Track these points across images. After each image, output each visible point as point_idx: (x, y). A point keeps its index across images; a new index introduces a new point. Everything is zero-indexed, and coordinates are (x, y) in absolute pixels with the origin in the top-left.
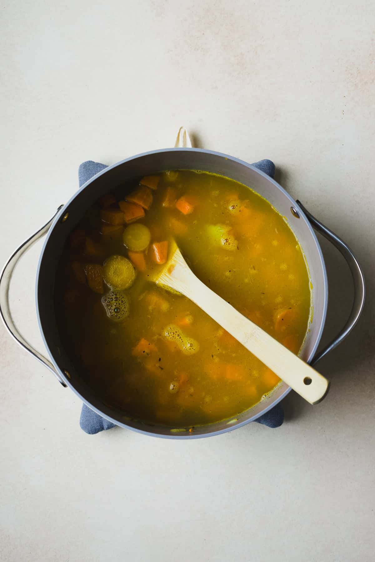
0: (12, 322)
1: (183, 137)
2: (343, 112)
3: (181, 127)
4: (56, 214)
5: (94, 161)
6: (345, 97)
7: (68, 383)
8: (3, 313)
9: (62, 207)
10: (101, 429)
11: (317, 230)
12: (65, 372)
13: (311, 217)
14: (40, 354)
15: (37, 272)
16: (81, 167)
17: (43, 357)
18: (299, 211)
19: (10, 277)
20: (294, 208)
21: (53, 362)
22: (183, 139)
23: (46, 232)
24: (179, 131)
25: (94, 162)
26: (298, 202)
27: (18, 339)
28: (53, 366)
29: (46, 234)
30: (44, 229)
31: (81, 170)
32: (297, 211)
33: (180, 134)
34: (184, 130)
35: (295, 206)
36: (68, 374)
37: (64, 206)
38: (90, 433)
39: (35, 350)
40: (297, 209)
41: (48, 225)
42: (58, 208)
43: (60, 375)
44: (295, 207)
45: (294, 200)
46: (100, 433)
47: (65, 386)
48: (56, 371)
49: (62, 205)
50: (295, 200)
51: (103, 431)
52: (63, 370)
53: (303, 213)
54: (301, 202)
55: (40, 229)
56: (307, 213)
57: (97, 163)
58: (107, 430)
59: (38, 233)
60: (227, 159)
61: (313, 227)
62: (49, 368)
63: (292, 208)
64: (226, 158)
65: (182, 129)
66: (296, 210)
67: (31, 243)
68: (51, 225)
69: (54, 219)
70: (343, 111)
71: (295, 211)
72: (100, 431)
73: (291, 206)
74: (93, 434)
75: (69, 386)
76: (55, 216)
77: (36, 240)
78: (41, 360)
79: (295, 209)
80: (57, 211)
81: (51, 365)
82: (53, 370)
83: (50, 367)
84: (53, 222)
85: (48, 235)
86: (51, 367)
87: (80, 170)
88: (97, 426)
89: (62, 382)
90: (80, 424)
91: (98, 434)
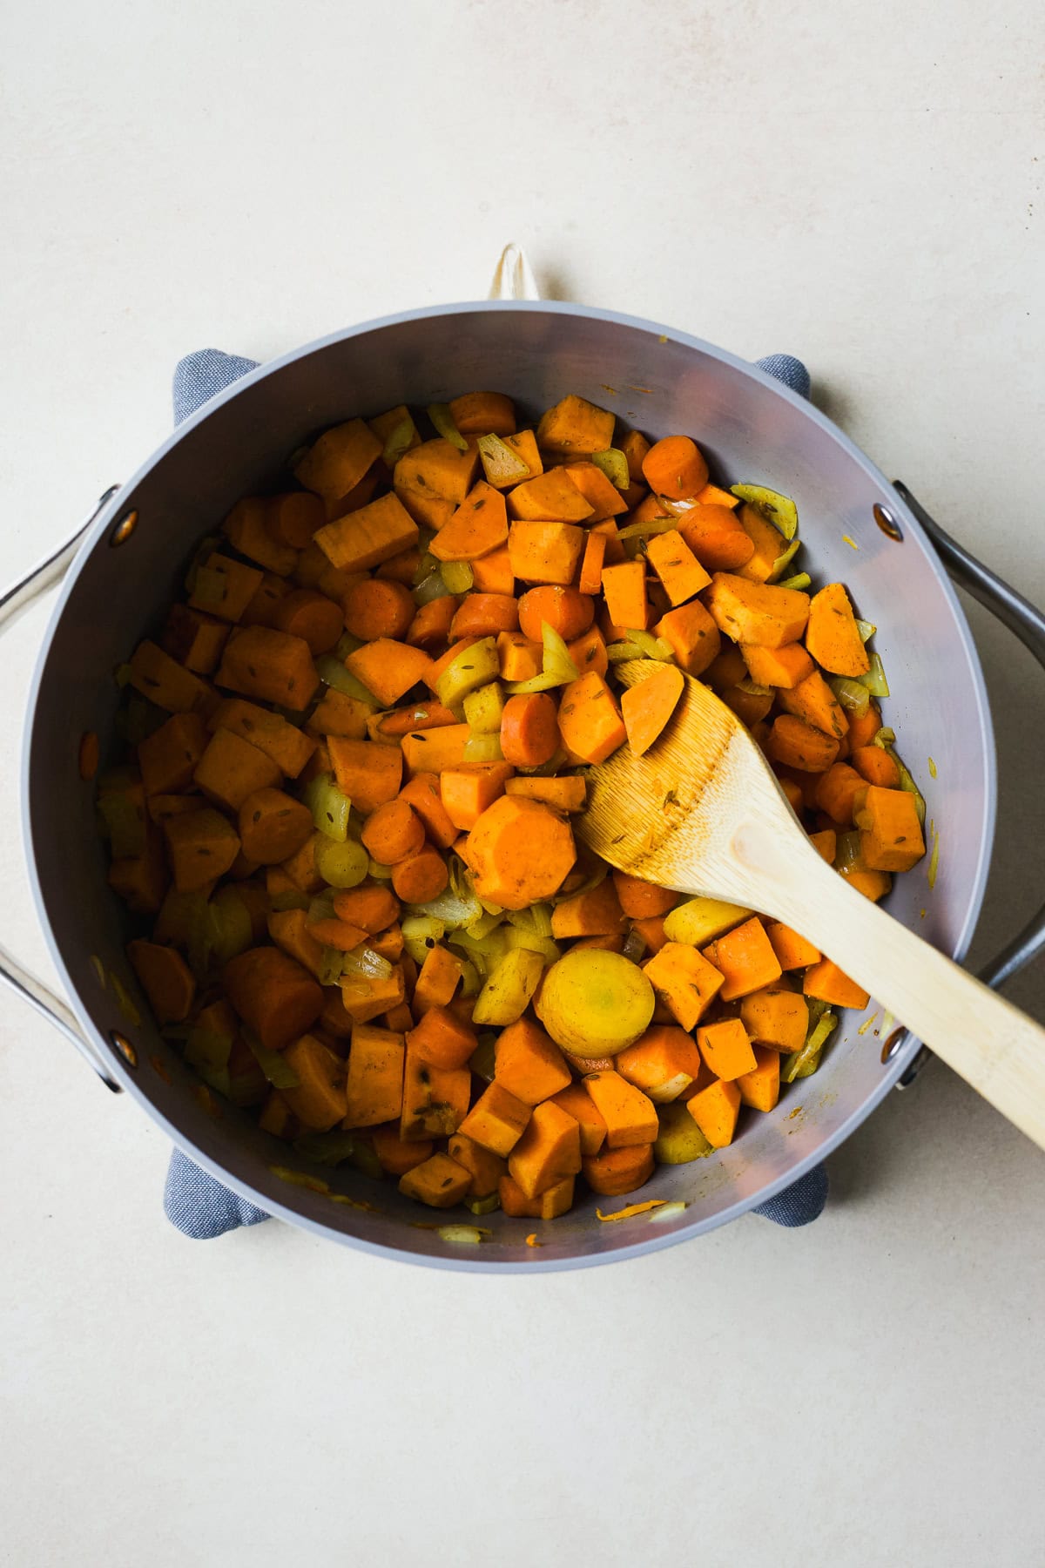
1: (515, 276)
2: (1030, 208)
3: (506, 243)
4: (95, 516)
5: (225, 351)
6: (1035, 159)
7: (128, 1079)
9: (114, 492)
10: (234, 1221)
12: (118, 1043)
13: (941, 539)
14: (34, 980)
16: (180, 368)
18: (902, 517)
20: (885, 509)
22: (512, 285)
23: (60, 575)
24: (500, 257)
25: (224, 354)
26: (899, 486)
28: (74, 1017)
29: (59, 583)
30: (54, 563)
31: (181, 378)
32: (895, 515)
33: (505, 268)
34: (517, 257)
35: (890, 501)
36: (127, 1052)
37: (121, 490)
38: (195, 1236)
40: (896, 510)
41: (68, 551)
42: (103, 497)
43: (99, 1052)
44: (890, 504)
45: (887, 480)
46: (228, 1234)
47: (114, 1088)
49: (114, 488)
50: (891, 481)
51: (240, 1229)
52: (110, 1037)
53: (916, 523)
54: (909, 487)
56: (930, 526)
57: (232, 357)
58: (253, 1227)
60: (665, 341)
61: (951, 576)
62: (61, 1027)
63: (878, 506)
64: (663, 337)
65: (510, 252)
66: (892, 512)
69: (87, 529)
70: (1031, 205)
71: (890, 519)
72: (229, 1229)
73: (875, 501)
74: (205, 1237)
75: (129, 1088)
76: (91, 521)
77: (28, 599)
78: (38, 1001)
79: (890, 509)
80: (97, 504)
81: (69, 1017)
82: (76, 1036)
83: (69, 1028)
86: (70, 1026)
87: (178, 378)
88: (221, 1214)
89: (104, 1075)
90: (166, 1205)
91: (221, 1236)
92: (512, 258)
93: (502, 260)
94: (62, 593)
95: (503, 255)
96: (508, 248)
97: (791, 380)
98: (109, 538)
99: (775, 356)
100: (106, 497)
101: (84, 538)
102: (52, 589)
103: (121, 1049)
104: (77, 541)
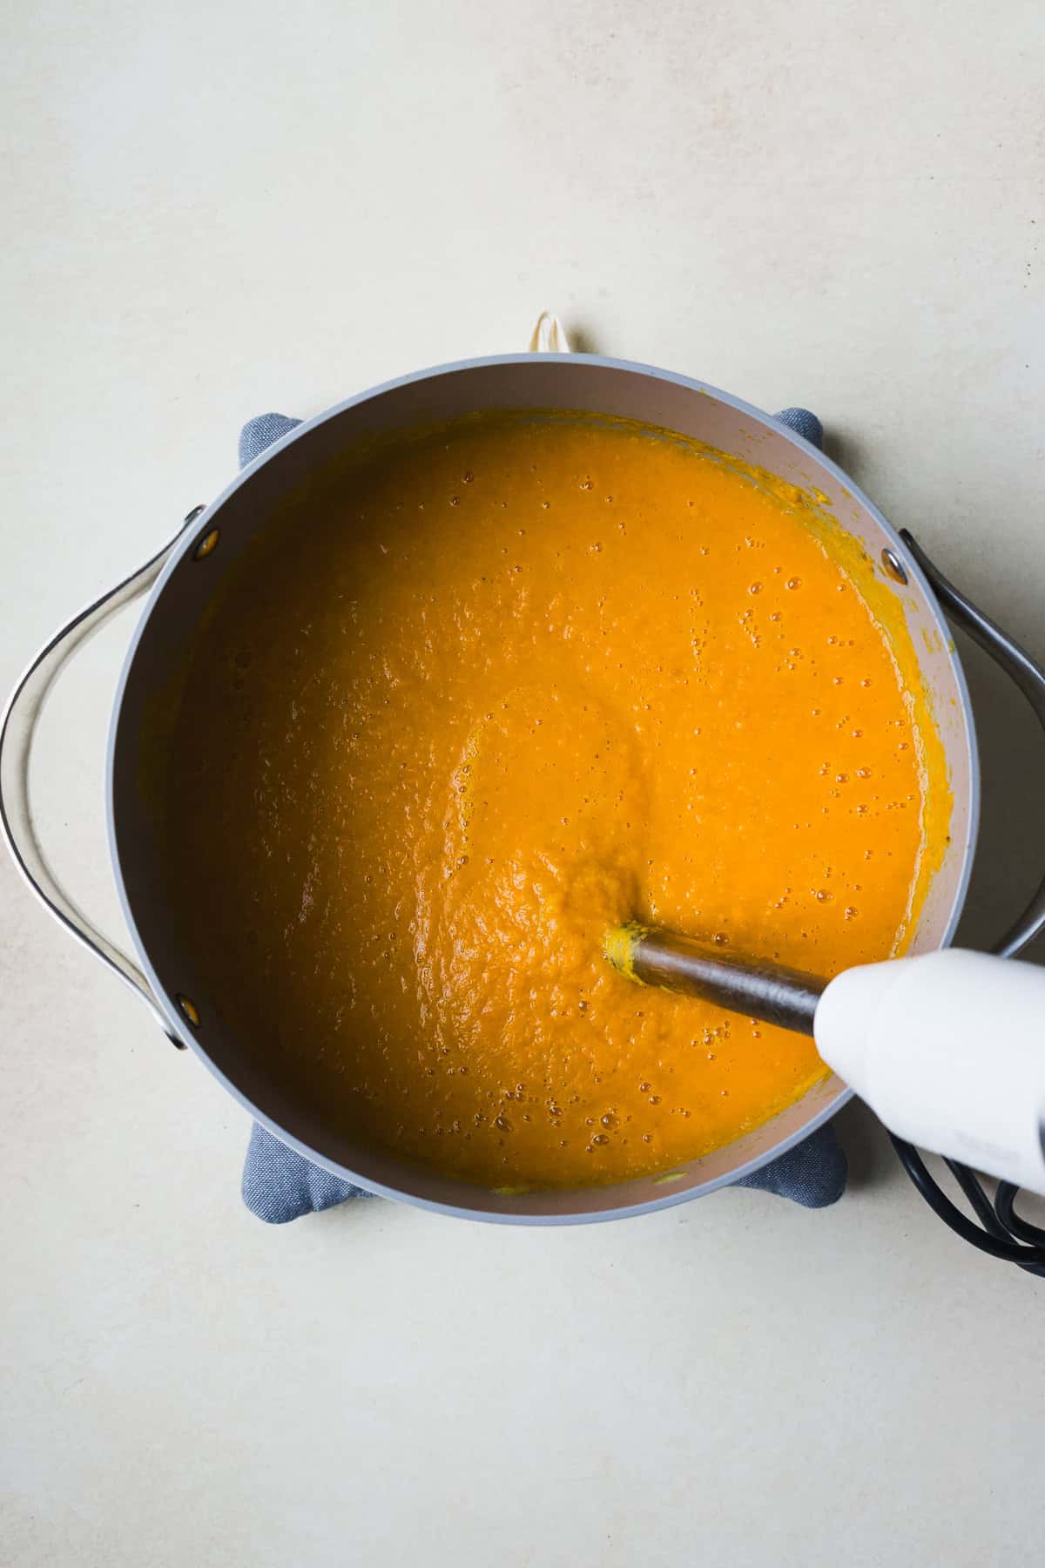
0: (36, 847)
2: (1029, 268)
3: (542, 311)
4: (181, 533)
5: (285, 414)
6: (1033, 222)
7: (191, 1038)
8: (8, 818)
9: (199, 511)
10: (305, 1207)
11: (955, 622)
12: (183, 1005)
13: (940, 582)
14: (109, 944)
15: (116, 702)
16: (245, 432)
17: (121, 955)
18: (907, 563)
19: (36, 712)
20: (893, 555)
21: (149, 973)
23: (148, 584)
24: (536, 325)
25: (284, 418)
26: (905, 535)
27: (49, 898)
28: (149, 986)
30: (142, 574)
31: (247, 441)
32: (901, 561)
33: (540, 335)
34: (552, 321)
35: (896, 546)
36: (190, 1012)
37: (205, 511)
38: (271, 1221)
39: (97, 934)
40: (901, 556)
41: (156, 563)
42: (188, 517)
44: (896, 551)
45: (895, 529)
46: (300, 1219)
47: (179, 1044)
48: (155, 999)
49: (198, 508)
50: (898, 530)
51: (311, 1215)
52: (176, 998)
53: (918, 568)
54: (914, 535)
55: (130, 575)
56: (932, 572)
57: (293, 420)
58: (323, 1212)
59: (124, 588)
61: (945, 613)
62: (135, 989)
63: (886, 551)
65: (545, 321)
66: (898, 558)
67: (103, 617)
68: (164, 564)
69: (172, 547)
70: (1029, 265)
71: (896, 564)
72: (301, 1215)
73: (884, 547)
74: (279, 1223)
75: (192, 1045)
76: (177, 537)
77: (118, 606)
78: (113, 964)
79: (896, 555)
81: (141, 979)
82: (146, 996)
83: (139, 989)
84: (172, 556)
85: (153, 594)
86: (142, 988)
88: (293, 1200)
89: (170, 1033)
90: (244, 1192)
91: (294, 1221)
92: (547, 325)
93: (538, 328)
94: (151, 598)
95: (540, 322)
96: (543, 316)
97: (805, 431)
98: (193, 553)
99: (791, 409)
100: (192, 516)
101: (172, 551)
102: (143, 594)
103: (186, 1009)
104: (165, 554)
